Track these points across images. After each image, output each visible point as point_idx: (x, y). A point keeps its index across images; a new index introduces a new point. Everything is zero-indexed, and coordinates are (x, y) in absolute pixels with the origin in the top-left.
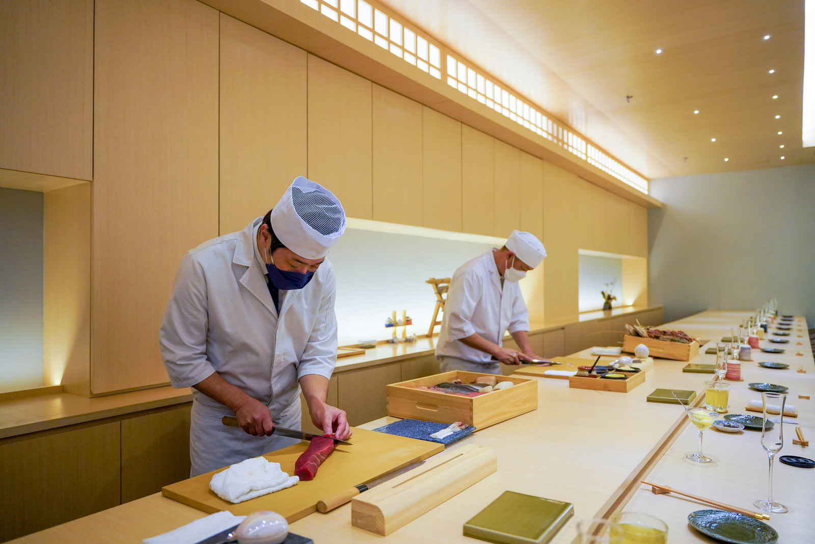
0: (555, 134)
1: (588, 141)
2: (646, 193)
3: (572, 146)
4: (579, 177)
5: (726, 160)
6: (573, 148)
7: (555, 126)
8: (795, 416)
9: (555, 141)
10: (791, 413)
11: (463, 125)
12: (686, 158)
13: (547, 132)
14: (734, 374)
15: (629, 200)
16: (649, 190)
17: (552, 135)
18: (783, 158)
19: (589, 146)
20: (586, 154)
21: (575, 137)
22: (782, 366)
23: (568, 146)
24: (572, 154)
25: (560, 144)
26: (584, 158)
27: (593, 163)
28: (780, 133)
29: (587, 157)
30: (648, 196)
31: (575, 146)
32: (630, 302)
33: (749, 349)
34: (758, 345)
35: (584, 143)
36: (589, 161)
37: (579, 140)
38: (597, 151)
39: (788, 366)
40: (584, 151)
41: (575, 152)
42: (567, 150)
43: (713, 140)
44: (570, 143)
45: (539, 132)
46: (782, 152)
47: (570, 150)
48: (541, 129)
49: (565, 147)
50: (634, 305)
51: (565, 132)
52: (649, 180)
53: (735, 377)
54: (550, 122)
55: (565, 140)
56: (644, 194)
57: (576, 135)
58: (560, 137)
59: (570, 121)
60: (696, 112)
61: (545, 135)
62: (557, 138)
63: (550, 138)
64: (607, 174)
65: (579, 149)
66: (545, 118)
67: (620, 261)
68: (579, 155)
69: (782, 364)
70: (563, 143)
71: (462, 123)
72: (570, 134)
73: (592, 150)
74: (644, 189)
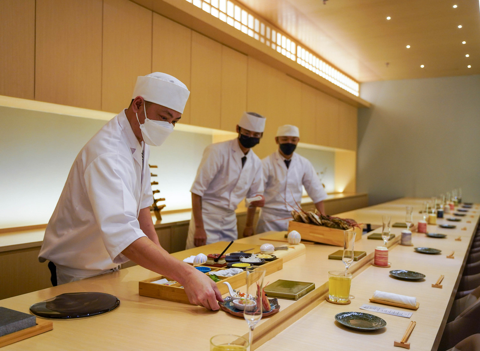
0: (263, 33)
1: (298, 43)
2: (357, 94)
3: (281, 46)
4: (288, 75)
5: (422, 66)
6: (282, 48)
7: (263, 26)
8: (414, 309)
9: (262, 40)
10: (412, 305)
11: (154, 14)
12: (388, 64)
13: (254, 30)
14: (382, 261)
15: (340, 99)
16: (360, 92)
17: (259, 34)
18: (469, 67)
19: (299, 48)
20: (296, 55)
21: (284, 38)
22: (435, 252)
23: (277, 45)
24: (280, 54)
25: (268, 43)
26: (293, 58)
27: (303, 64)
28: (464, 43)
29: (297, 57)
30: (359, 98)
31: (283, 46)
32: (341, 189)
33: (410, 234)
34: (426, 231)
35: (293, 44)
36: (299, 62)
37: (289, 41)
38: (307, 53)
39: (441, 251)
40: (294, 52)
41: (284, 53)
42: (275, 51)
43: (408, 47)
44: (279, 43)
45: (244, 30)
46: (468, 61)
47: (279, 50)
48: (247, 27)
49: (273, 46)
50: (344, 192)
51: (274, 32)
52: (360, 83)
53: (382, 264)
54: (257, 22)
55: (274, 40)
56: (355, 96)
57: (285, 36)
58: (268, 36)
59: (279, 22)
60: (389, 18)
61: (251, 34)
62: (265, 37)
63: (257, 37)
64: (318, 76)
65: (288, 49)
66: (251, 17)
67: (333, 153)
68: (288, 56)
69: (435, 250)
70: (271, 42)
71: (153, 11)
72: (279, 35)
73: (301, 52)
74: (355, 90)
